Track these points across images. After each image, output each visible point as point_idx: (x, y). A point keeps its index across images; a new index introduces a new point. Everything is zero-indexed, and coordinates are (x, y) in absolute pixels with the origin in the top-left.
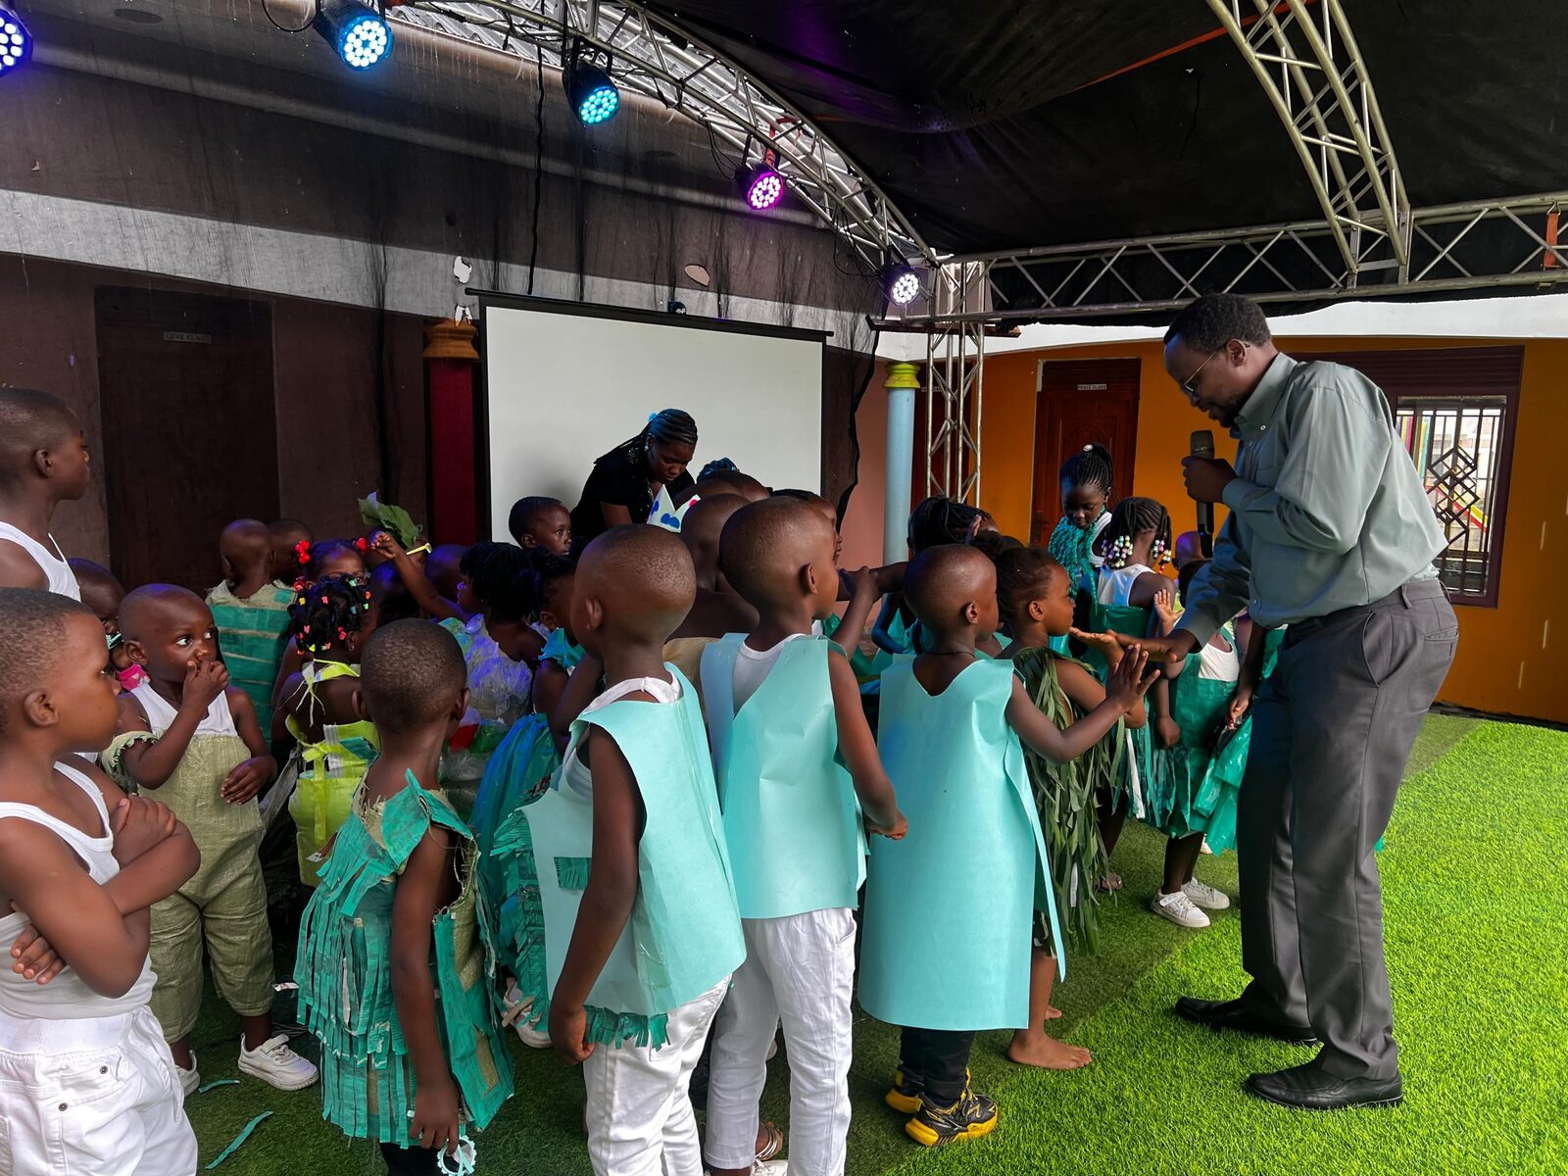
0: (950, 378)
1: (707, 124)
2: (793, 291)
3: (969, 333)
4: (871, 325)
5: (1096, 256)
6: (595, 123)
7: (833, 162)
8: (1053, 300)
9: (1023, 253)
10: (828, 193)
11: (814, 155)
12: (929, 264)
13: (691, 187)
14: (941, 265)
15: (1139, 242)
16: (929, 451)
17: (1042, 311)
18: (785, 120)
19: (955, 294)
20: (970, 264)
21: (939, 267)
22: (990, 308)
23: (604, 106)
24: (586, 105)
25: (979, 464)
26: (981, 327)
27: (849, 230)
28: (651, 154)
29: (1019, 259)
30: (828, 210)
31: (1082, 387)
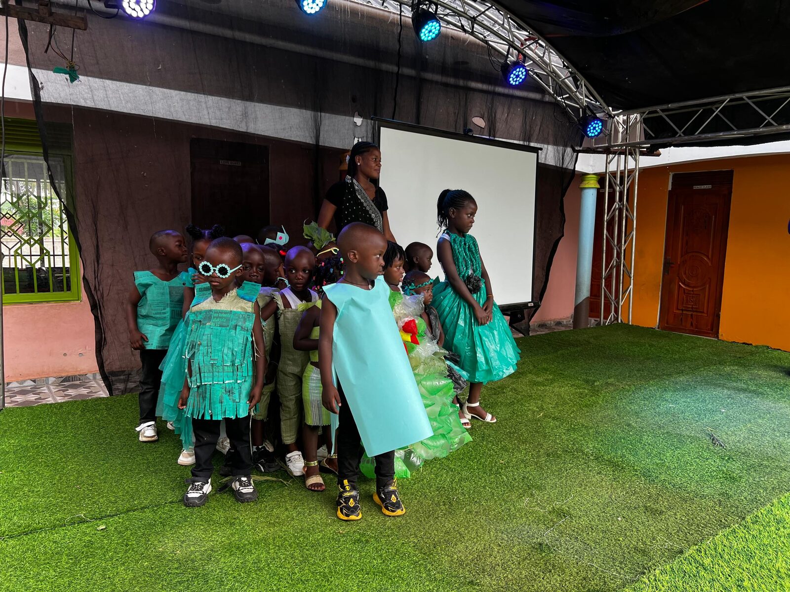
0: (619, 179)
1: (486, 42)
2: (530, 131)
3: (631, 154)
4: (574, 151)
5: (709, 107)
6: (428, 41)
7: (555, 61)
8: (682, 133)
9: (665, 107)
10: (551, 77)
11: (545, 58)
12: (608, 116)
13: (477, 81)
14: (615, 116)
15: (738, 96)
16: (605, 219)
17: (676, 139)
18: (530, 39)
19: (622, 133)
20: (632, 116)
21: (614, 118)
22: (643, 139)
23: (433, 31)
24: (423, 30)
25: (635, 226)
26: (637, 150)
27: (563, 98)
28: (457, 63)
29: (663, 111)
30: (551, 87)
31: (696, 187)
